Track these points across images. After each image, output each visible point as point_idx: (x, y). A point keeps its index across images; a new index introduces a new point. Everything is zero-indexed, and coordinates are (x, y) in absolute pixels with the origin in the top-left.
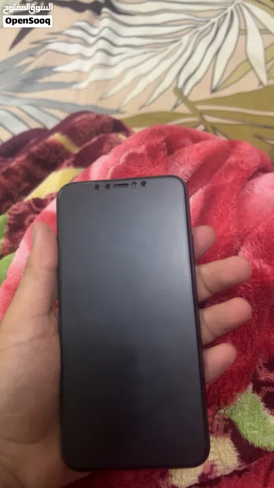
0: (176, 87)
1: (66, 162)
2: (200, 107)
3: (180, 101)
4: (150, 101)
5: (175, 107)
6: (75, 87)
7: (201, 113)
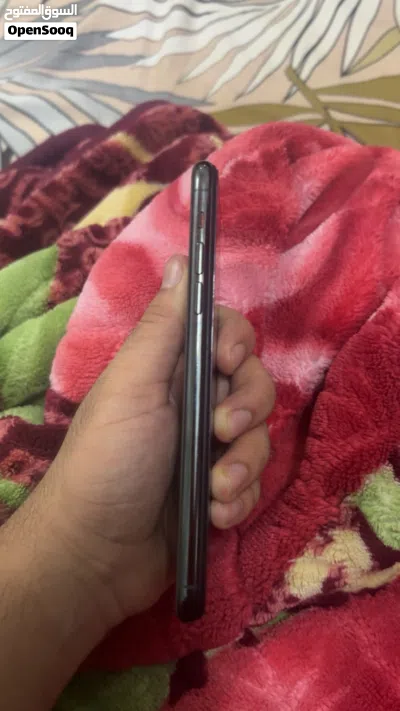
0: (290, 66)
1: (135, 174)
2: (324, 98)
3: (295, 89)
4: (251, 88)
5: (288, 97)
6: (140, 63)
7: (326, 107)
